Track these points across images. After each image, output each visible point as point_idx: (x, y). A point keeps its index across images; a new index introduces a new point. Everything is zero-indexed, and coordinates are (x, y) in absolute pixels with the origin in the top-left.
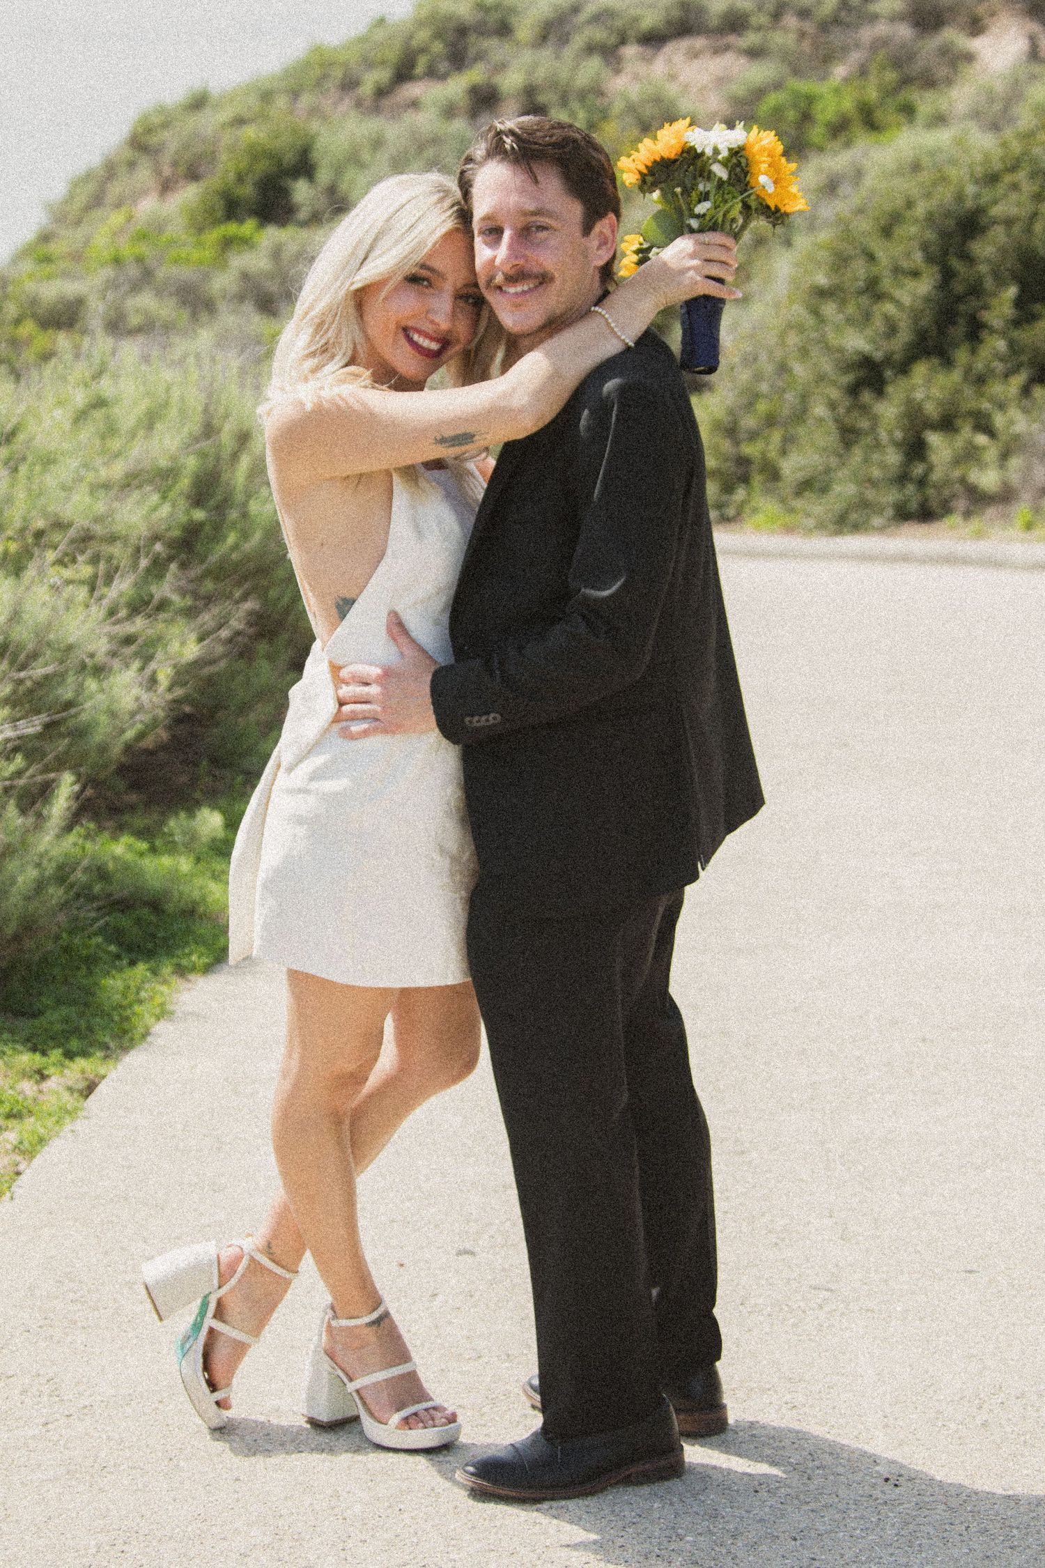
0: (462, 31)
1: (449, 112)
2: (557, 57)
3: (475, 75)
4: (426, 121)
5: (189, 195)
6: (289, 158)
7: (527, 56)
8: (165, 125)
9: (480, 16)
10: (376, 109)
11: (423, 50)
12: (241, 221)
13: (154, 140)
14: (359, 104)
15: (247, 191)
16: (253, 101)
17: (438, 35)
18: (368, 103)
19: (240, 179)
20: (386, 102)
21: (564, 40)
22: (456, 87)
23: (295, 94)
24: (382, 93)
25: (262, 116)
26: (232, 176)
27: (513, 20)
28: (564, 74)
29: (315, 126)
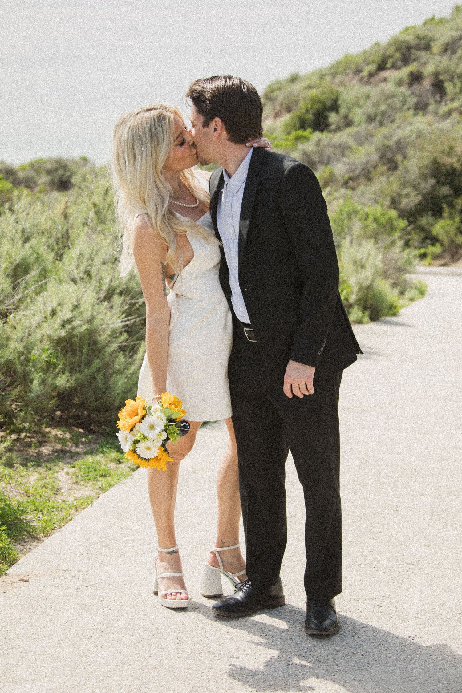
0: (409, 48)
1: (400, 83)
2: (450, 60)
3: (413, 67)
4: (389, 87)
5: (286, 118)
6: (328, 104)
7: (437, 58)
8: (279, 89)
9: (417, 41)
10: (368, 82)
11: (391, 56)
12: (305, 130)
13: (274, 95)
14: (361, 80)
15: (310, 116)
16: (316, 78)
17: (397, 50)
18: (365, 79)
19: (307, 111)
20: (372, 79)
21: (454, 52)
22: (404, 72)
23: (334, 75)
24: (371, 75)
25: (319, 85)
26: (304, 111)
27: (432, 43)
28: (452, 67)
29: (341, 89)
